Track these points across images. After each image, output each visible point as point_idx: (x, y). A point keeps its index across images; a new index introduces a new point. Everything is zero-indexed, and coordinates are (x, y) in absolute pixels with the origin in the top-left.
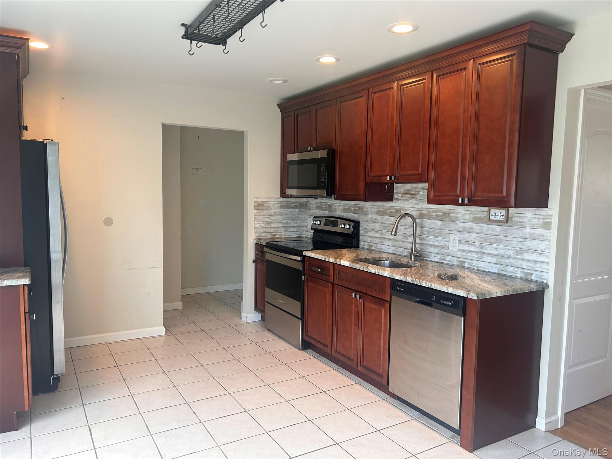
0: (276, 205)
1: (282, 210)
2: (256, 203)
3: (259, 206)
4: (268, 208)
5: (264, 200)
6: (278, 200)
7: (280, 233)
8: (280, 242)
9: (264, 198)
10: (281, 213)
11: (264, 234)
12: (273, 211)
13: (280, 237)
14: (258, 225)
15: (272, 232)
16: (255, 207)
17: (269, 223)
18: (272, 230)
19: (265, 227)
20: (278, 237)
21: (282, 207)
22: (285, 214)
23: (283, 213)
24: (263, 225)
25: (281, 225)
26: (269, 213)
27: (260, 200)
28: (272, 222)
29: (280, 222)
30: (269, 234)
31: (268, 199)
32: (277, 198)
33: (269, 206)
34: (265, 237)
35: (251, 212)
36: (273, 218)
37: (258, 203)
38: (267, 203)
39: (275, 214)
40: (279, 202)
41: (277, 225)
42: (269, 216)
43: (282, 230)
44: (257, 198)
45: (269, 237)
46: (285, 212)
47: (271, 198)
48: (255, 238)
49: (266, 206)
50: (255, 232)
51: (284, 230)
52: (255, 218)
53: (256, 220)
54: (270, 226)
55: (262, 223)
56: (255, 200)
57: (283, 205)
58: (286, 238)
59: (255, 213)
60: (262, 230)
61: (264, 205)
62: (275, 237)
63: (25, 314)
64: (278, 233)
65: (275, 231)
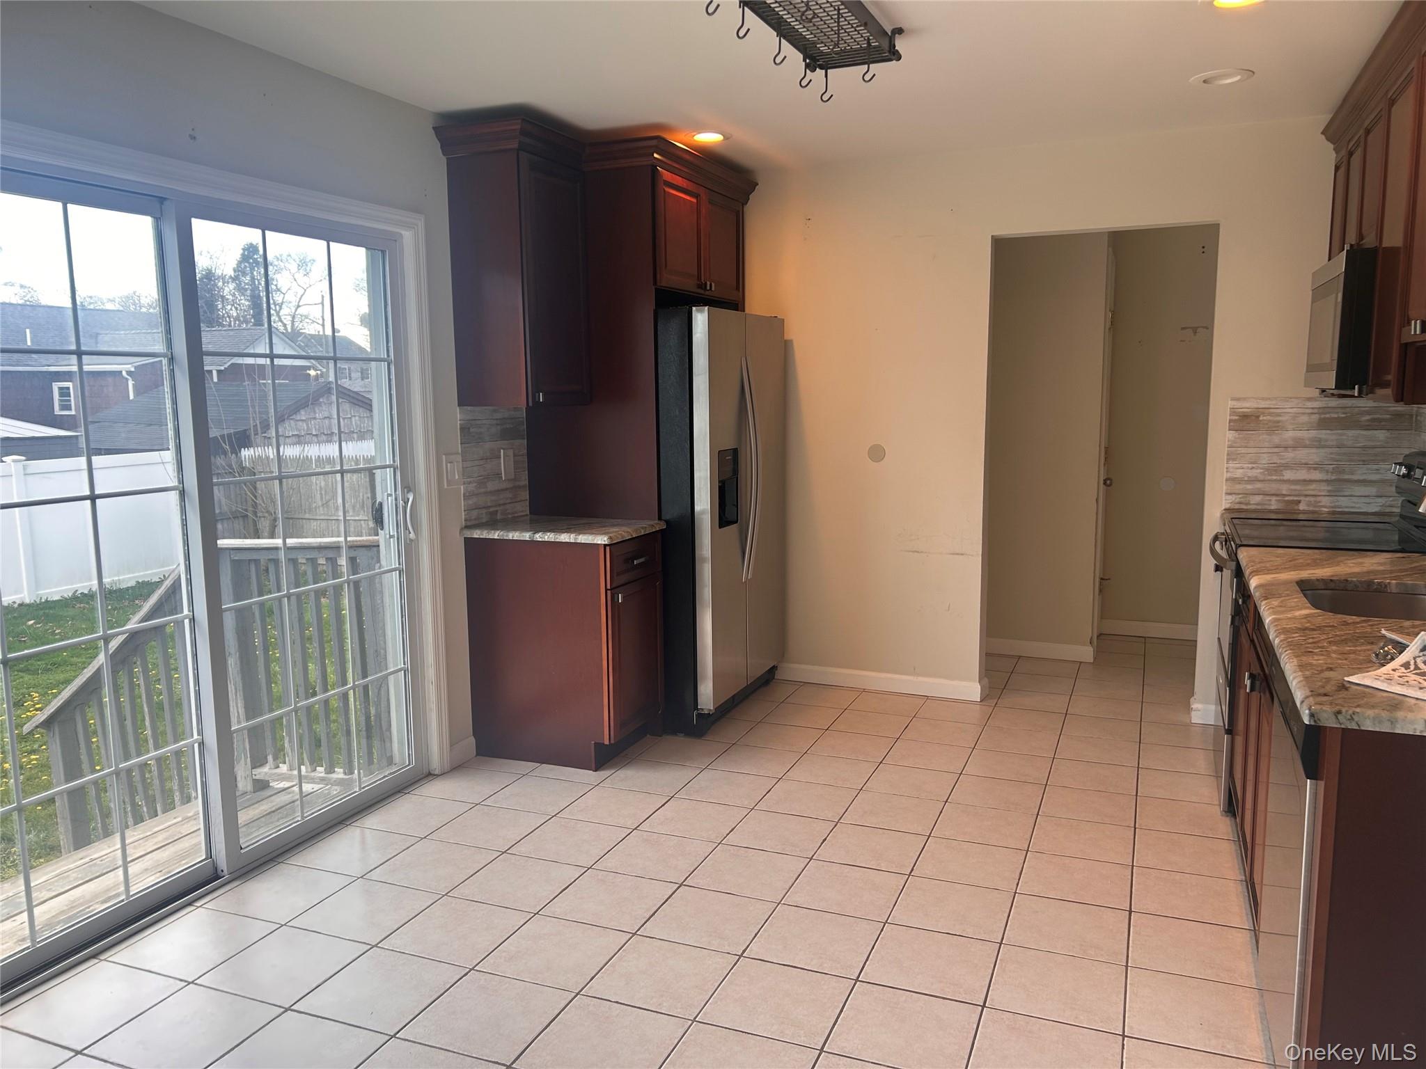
0: (1305, 419)
1: (1323, 434)
2: (1234, 412)
3: (1245, 422)
4: (1275, 427)
5: (1263, 404)
6: (1309, 404)
7: (1312, 499)
8: (1311, 523)
9: (1263, 399)
10: (1320, 440)
11: (1258, 499)
12: (1290, 434)
13: (1311, 509)
14: (1239, 474)
15: (1284, 492)
16: (1231, 424)
17: (1277, 469)
18: (1284, 489)
19: (1261, 477)
20: (1306, 508)
21: (1324, 424)
22: (1334, 443)
23: (1327, 440)
24: (1256, 473)
25: (1317, 475)
26: (1276, 440)
27: (1248, 406)
28: (1287, 466)
29: (1317, 467)
30: (1274, 498)
31: (1274, 402)
32: (1309, 399)
33: (1278, 422)
34: (1259, 507)
35: (1220, 437)
36: (1289, 455)
37: (1243, 412)
38: (1270, 414)
39: (1298, 444)
40: (1316, 411)
41: (1302, 474)
42: (1276, 450)
43: (1320, 491)
44: (1238, 399)
45: (1273, 508)
46: (1334, 437)
47: (1287, 399)
48: (1228, 506)
49: (1270, 421)
50: (1229, 491)
51: (1329, 491)
52: (1228, 454)
53: (1234, 460)
54: (1278, 478)
55: (1253, 468)
56: (1231, 404)
57: (1328, 418)
58: (1334, 513)
59: (1228, 441)
60: (1249, 487)
61: (1261, 418)
62: (1296, 507)
63: (606, 590)
64: (1308, 499)
65: (1295, 490)
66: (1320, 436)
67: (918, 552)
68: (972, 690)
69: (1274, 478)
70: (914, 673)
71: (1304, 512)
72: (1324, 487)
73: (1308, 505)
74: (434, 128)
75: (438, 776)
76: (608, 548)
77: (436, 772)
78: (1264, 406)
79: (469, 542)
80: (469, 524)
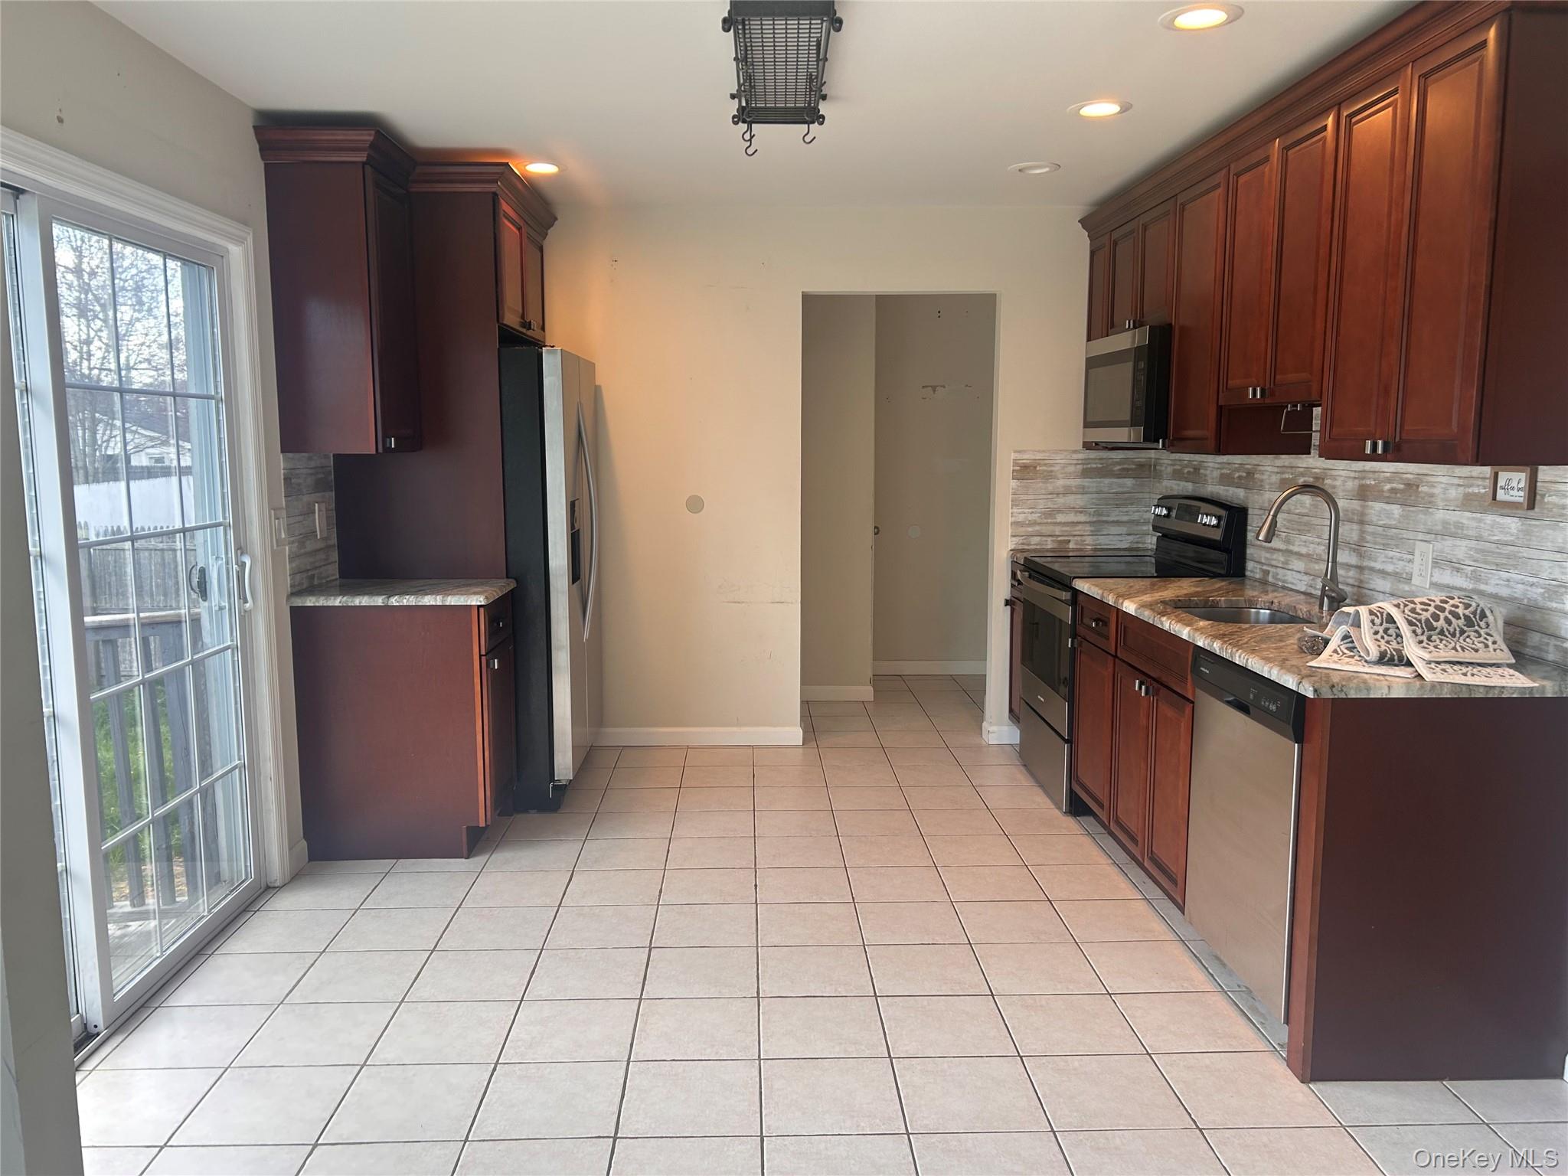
0: (1071, 469)
1: (1086, 482)
2: (1017, 463)
3: (1025, 471)
4: (1049, 476)
5: (1039, 456)
6: (1075, 456)
7: (1079, 538)
8: (1078, 559)
9: (1039, 451)
10: (1083, 487)
11: (1035, 540)
12: (1061, 483)
13: (1079, 547)
14: (1021, 518)
15: (1057, 534)
16: (1015, 474)
17: (1051, 513)
18: (1057, 530)
19: (1039, 521)
20: (1075, 547)
21: (1086, 473)
22: (1094, 490)
23: (1089, 488)
24: (1035, 517)
25: (1082, 518)
26: (1050, 488)
27: (1027, 458)
28: (1059, 511)
29: (1082, 510)
30: (1050, 539)
31: (1047, 454)
32: (1075, 452)
33: (1051, 471)
34: (1038, 547)
35: (1004, 484)
36: (1061, 501)
37: (1023, 463)
38: (1045, 465)
39: (1067, 491)
40: (1080, 462)
41: (1072, 517)
42: (1050, 496)
43: (1084, 531)
44: (1019, 452)
45: (1049, 547)
46: (1095, 485)
47: (1056, 452)
48: (1013, 547)
49: (1045, 471)
50: (1014, 534)
51: (1092, 531)
52: (1012, 501)
53: (1017, 505)
54: (1053, 521)
55: (1033, 512)
56: (1013, 456)
57: (1089, 468)
58: (1096, 550)
59: (1012, 489)
60: (1030, 529)
61: (1038, 469)
62: (1067, 546)
63: (481, 656)
64: (1076, 538)
65: (1067, 531)
66: (1084, 484)
67: (739, 603)
68: (794, 734)
69: (1049, 521)
70: (739, 723)
71: (1073, 550)
72: (1088, 528)
73: (1076, 544)
74: (254, 127)
75: (280, 888)
76: (482, 610)
77: (278, 884)
78: (1040, 458)
79: (295, 612)
80: (294, 590)
